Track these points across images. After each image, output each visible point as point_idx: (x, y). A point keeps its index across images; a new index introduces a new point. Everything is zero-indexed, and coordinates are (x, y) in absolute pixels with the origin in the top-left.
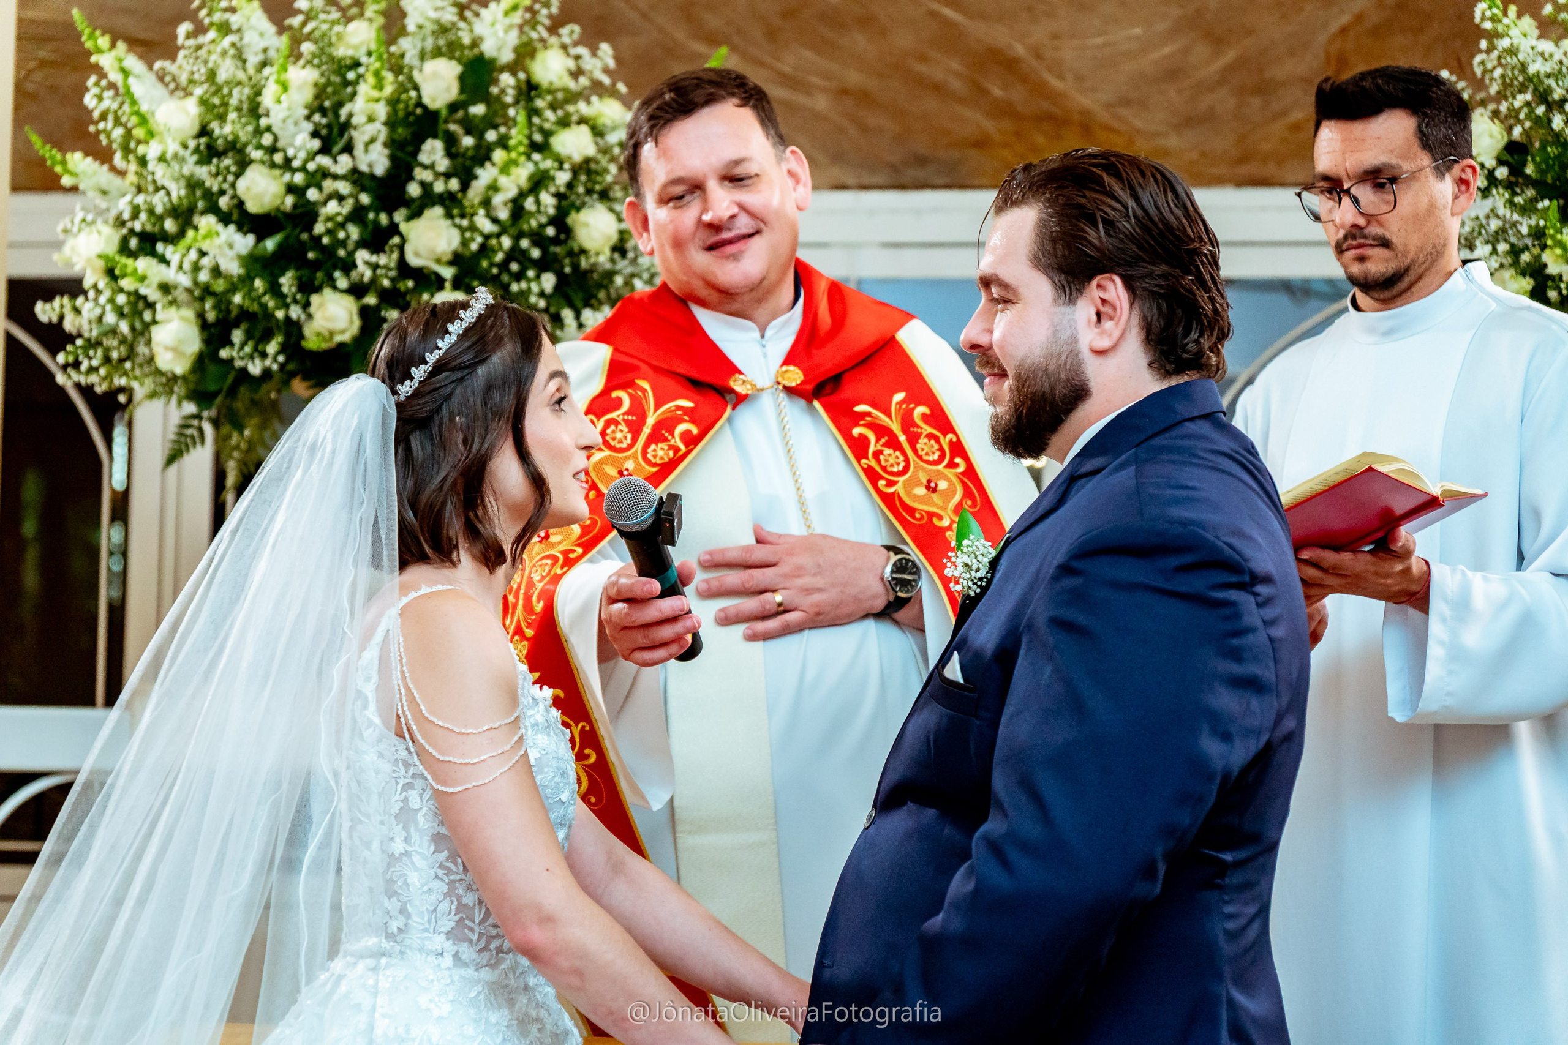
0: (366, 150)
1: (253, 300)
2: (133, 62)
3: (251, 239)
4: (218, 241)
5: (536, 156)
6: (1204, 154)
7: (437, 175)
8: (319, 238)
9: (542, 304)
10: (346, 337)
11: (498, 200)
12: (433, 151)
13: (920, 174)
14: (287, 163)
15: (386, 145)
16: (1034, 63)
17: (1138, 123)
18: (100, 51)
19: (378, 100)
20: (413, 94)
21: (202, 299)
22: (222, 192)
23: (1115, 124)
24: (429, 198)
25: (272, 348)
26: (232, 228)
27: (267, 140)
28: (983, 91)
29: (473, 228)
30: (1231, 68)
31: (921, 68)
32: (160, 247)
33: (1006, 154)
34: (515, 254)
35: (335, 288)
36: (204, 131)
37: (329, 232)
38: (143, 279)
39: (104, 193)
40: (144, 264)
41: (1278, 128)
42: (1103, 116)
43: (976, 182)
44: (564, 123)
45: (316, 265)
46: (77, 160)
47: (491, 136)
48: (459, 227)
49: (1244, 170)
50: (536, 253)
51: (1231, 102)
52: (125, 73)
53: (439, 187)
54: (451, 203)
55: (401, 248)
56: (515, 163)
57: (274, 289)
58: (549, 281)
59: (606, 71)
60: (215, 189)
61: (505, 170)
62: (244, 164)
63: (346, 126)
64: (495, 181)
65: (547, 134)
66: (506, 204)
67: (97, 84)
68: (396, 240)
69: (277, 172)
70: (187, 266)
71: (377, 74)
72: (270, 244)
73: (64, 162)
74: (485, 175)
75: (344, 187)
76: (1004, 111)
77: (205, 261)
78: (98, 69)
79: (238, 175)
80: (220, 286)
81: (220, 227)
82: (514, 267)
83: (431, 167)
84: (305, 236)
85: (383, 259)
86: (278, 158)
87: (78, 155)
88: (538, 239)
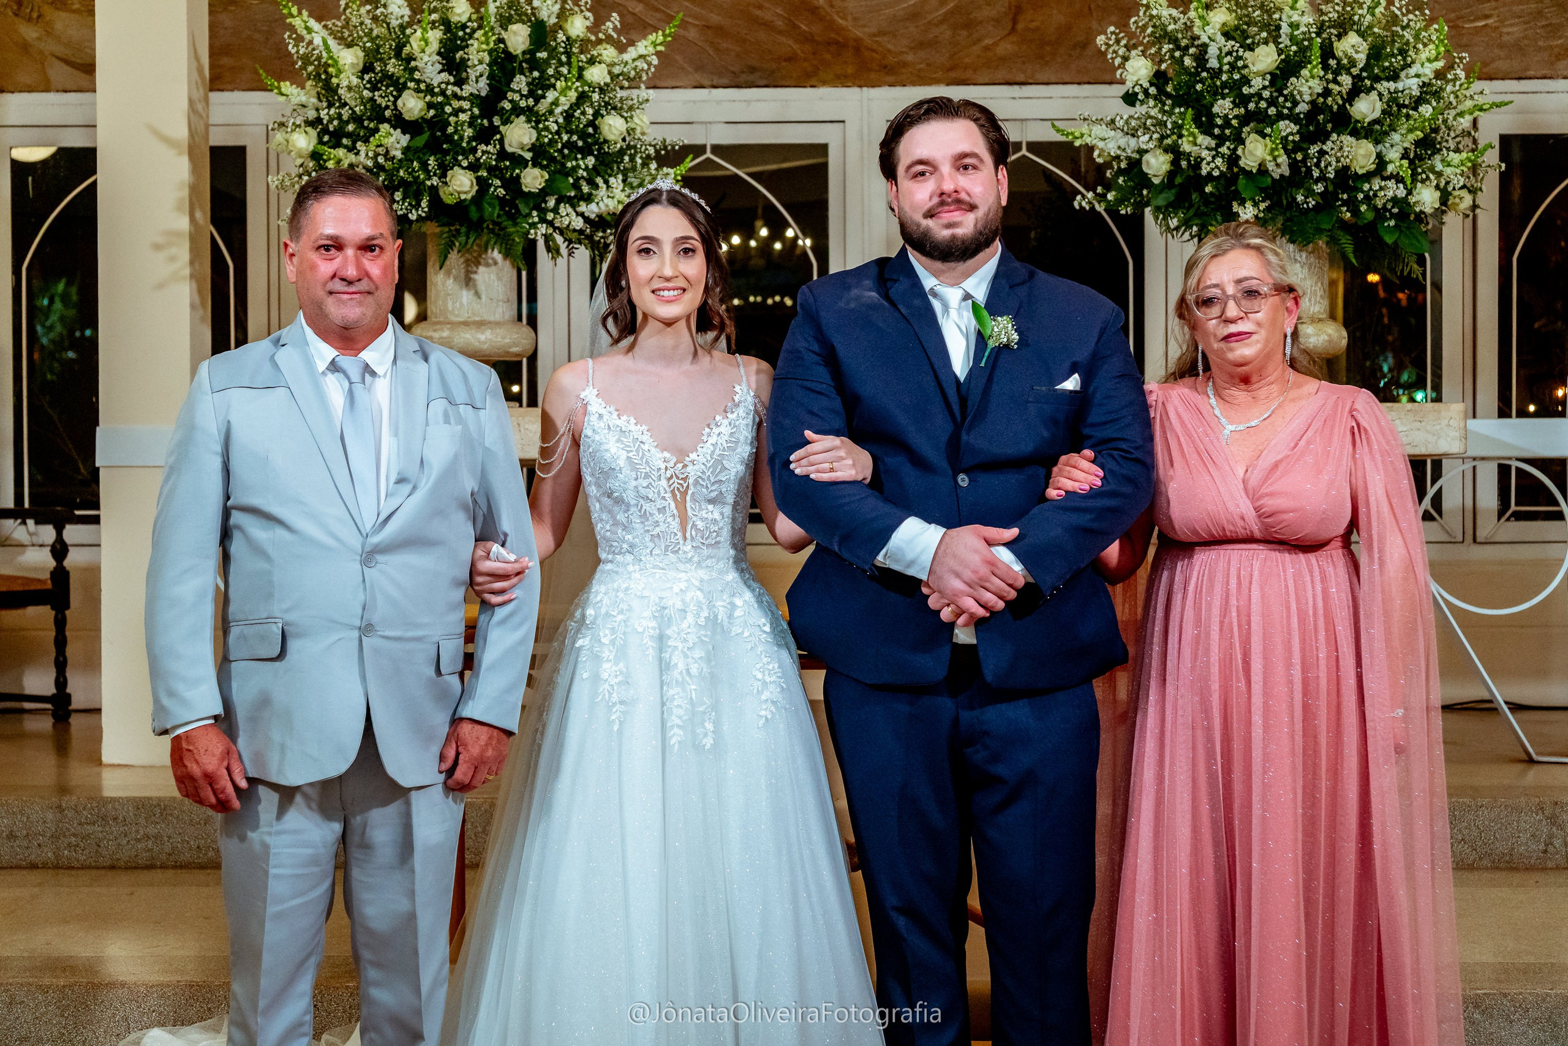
0: (477, 82)
1: (409, 174)
2: (313, 23)
3: (408, 137)
4: (392, 139)
5: (578, 84)
6: (928, 65)
7: (522, 96)
8: (451, 135)
9: (585, 174)
10: (469, 197)
11: (558, 110)
12: (520, 83)
13: (751, 78)
14: (430, 90)
15: (488, 78)
16: (829, 10)
17: (890, 46)
18: (293, 16)
19: (484, 51)
20: (502, 46)
21: (377, 175)
22: (387, 107)
23: (875, 47)
24: (517, 111)
25: (424, 204)
26: (399, 130)
27: (417, 75)
28: (795, 27)
29: (547, 129)
30: (951, 13)
31: (758, 13)
32: (345, 141)
33: (806, 64)
34: (569, 145)
35: (460, 166)
36: (367, 68)
37: (456, 132)
38: (339, 161)
39: (304, 106)
40: (341, 152)
41: (976, 49)
42: (868, 41)
43: (784, 83)
44: (592, 62)
45: (446, 152)
46: (286, 87)
47: (551, 71)
48: (536, 128)
49: (953, 75)
50: (580, 143)
51: (949, 33)
52: (309, 30)
53: (523, 104)
54: (530, 114)
55: (501, 141)
56: (570, 89)
57: (424, 166)
58: (591, 161)
59: (615, 29)
60: (383, 105)
61: (563, 92)
62: (401, 88)
63: (463, 65)
64: (557, 99)
65: (581, 69)
66: (562, 113)
67: (290, 37)
68: (498, 136)
69: (422, 95)
70: (371, 154)
71: (486, 34)
72: (421, 141)
73: (279, 88)
74: (551, 95)
75: (466, 105)
76: (808, 39)
77: (380, 150)
78: (292, 28)
79: (396, 98)
80: (388, 165)
81: (392, 130)
82: (566, 151)
83: (519, 91)
84: (439, 134)
85: (490, 148)
86: (423, 86)
87: (288, 83)
88: (583, 135)
